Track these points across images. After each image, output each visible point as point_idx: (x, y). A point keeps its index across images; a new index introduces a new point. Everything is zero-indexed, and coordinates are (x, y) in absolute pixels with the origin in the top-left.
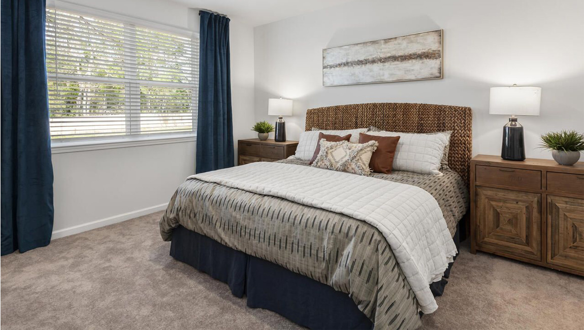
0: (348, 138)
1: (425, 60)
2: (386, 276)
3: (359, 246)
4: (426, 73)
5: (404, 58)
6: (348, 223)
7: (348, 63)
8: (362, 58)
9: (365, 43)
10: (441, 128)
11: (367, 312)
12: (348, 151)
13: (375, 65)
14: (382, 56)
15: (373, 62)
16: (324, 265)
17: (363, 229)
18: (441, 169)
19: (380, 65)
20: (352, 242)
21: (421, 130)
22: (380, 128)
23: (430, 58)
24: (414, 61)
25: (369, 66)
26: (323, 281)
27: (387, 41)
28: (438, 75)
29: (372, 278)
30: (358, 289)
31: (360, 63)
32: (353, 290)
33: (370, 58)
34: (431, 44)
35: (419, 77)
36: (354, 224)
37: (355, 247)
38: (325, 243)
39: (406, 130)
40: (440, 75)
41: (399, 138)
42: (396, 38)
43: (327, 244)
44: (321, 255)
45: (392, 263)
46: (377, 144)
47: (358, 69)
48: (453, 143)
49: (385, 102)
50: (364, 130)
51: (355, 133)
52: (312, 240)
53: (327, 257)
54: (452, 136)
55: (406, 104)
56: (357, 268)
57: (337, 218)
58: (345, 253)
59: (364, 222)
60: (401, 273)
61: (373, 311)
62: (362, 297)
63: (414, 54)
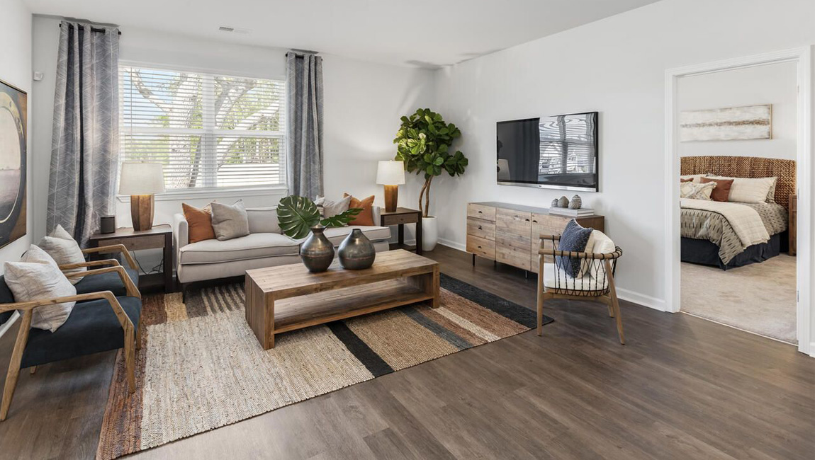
0: (691, 180)
1: (756, 125)
2: (726, 230)
3: (713, 220)
4: (757, 135)
5: (738, 123)
6: (705, 213)
7: (686, 125)
8: (700, 122)
9: (702, 111)
10: (769, 174)
11: (717, 243)
12: (694, 188)
13: (711, 127)
14: (718, 121)
15: (710, 125)
16: (693, 230)
17: (713, 214)
18: (767, 201)
19: (716, 127)
20: (709, 219)
21: (752, 175)
22: (715, 174)
23: (761, 124)
24: (747, 126)
25: (706, 128)
26: (693, 237)
27: (723, 110)
28: (767, 137)
29: (720, 231)
30: (713, 235)
31: (698, 125)
32: (711, 235)
33: (708, 122)
34: (762, 114)
35: (751, 138)
36: (709, 213)
37: (711, 220)
38: (694, 221)
39: (740, 175)
40: (770, 136)
41: (733, 180)
42: (731, 108)
43: (695, 221)
44: (692, 225)
45: (729, 227)
46: (716, 183)
47: (696, 131)
48: (779, 186)
49: (721, 155)
50: (704, 176)
51: (697, 177)
52: (686, 220)
53: (695, 226)
54: (779, 180)
55: (739, 157)
56: (712, 227)
57: (699, 211)
58: (705, 224)
59: (714, 212)
60: (733, 231)
61: (720, 243)
62: (715, 237)
63: (747, 121)
